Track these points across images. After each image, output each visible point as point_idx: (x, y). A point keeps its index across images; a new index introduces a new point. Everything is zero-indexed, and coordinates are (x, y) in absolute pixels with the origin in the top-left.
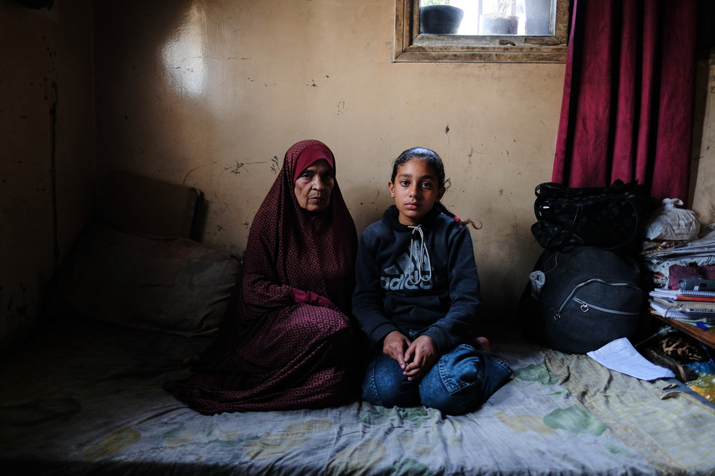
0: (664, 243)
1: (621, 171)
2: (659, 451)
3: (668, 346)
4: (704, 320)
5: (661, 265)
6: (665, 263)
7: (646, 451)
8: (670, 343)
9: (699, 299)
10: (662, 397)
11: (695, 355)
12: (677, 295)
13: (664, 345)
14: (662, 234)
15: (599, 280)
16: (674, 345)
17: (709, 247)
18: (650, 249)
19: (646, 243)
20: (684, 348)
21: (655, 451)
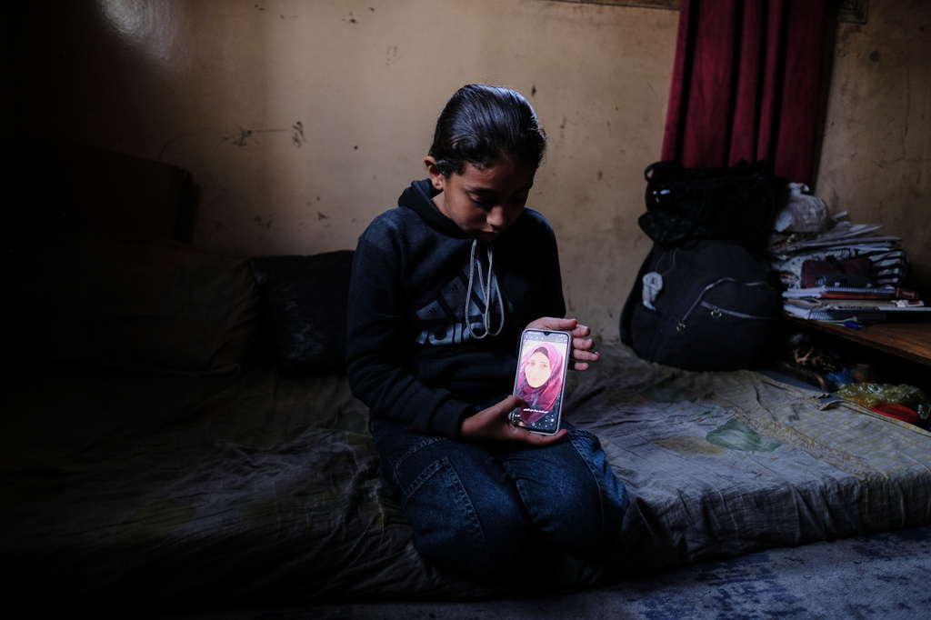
0: (793, 236)
1: (741, 148)
2: (852, 458)
3: (801, 356)
4: (855, 319)
5: (791, 262)
6: (795, 260)
7: (838, 460)
8: (803, 353)
9: (844, 296)
10: (821, 408)
11: (829, 365)
12: (820, 293)
13: (796, 356)
14: (791, 225)
15: (730, 279)
16: (808, 355)
17: (842, 239)
18: (777, 244)
19: (774, 236)
20: (819, 358)
21: (848, 459)
